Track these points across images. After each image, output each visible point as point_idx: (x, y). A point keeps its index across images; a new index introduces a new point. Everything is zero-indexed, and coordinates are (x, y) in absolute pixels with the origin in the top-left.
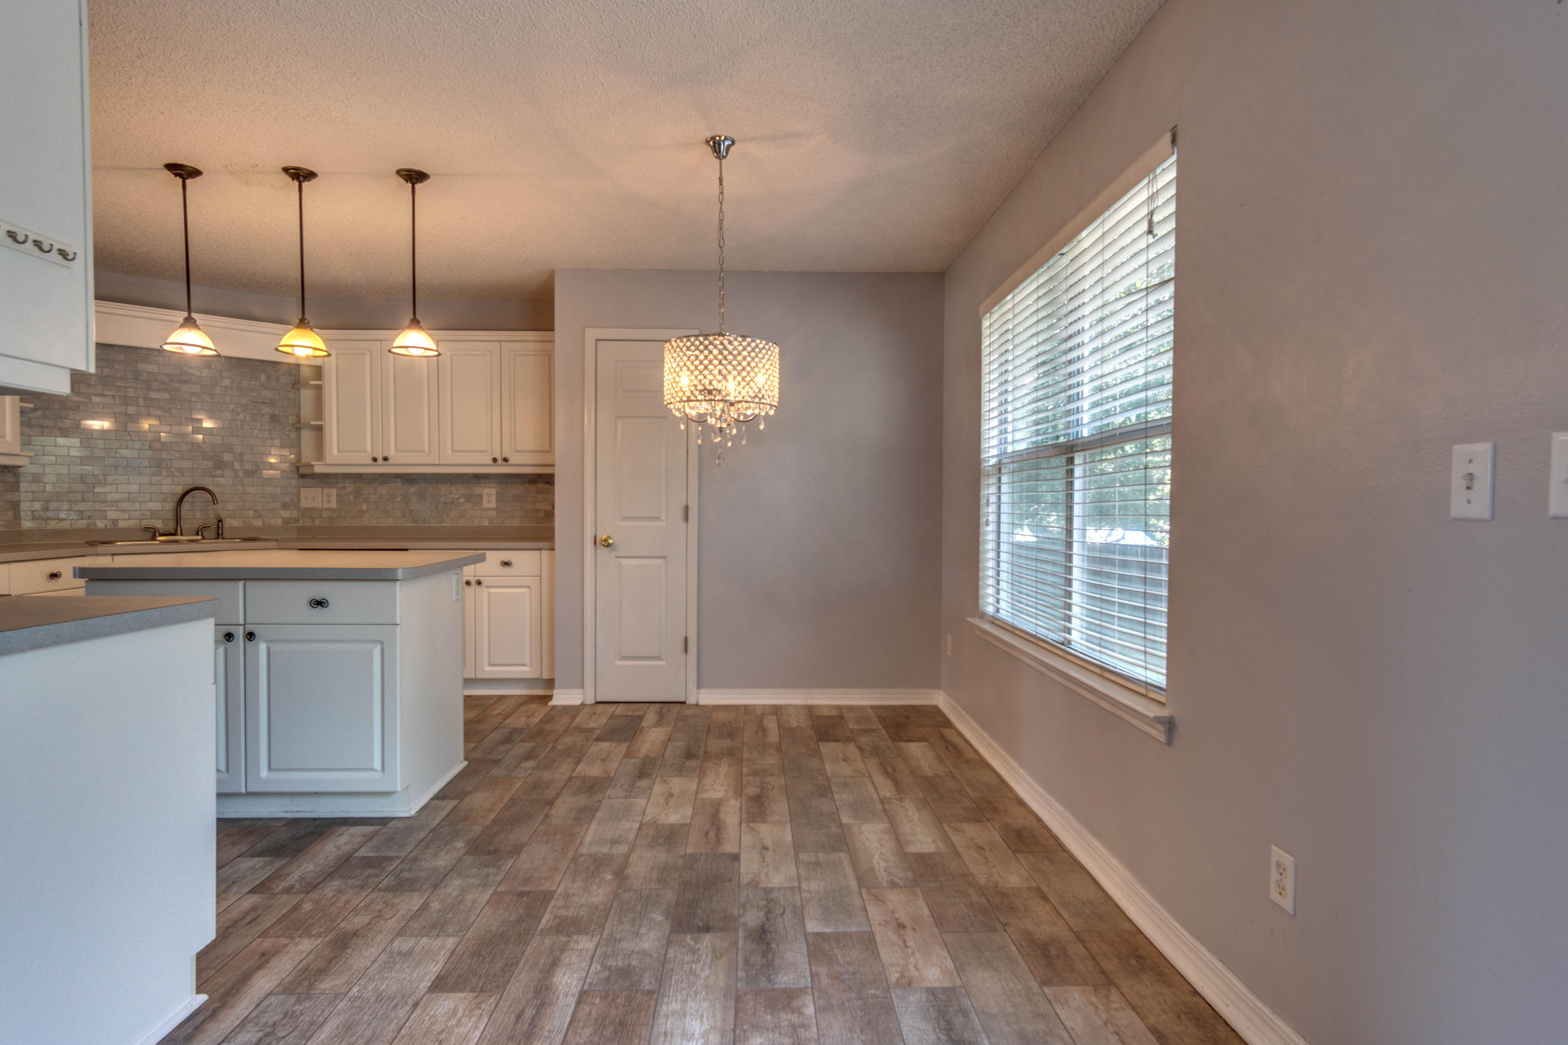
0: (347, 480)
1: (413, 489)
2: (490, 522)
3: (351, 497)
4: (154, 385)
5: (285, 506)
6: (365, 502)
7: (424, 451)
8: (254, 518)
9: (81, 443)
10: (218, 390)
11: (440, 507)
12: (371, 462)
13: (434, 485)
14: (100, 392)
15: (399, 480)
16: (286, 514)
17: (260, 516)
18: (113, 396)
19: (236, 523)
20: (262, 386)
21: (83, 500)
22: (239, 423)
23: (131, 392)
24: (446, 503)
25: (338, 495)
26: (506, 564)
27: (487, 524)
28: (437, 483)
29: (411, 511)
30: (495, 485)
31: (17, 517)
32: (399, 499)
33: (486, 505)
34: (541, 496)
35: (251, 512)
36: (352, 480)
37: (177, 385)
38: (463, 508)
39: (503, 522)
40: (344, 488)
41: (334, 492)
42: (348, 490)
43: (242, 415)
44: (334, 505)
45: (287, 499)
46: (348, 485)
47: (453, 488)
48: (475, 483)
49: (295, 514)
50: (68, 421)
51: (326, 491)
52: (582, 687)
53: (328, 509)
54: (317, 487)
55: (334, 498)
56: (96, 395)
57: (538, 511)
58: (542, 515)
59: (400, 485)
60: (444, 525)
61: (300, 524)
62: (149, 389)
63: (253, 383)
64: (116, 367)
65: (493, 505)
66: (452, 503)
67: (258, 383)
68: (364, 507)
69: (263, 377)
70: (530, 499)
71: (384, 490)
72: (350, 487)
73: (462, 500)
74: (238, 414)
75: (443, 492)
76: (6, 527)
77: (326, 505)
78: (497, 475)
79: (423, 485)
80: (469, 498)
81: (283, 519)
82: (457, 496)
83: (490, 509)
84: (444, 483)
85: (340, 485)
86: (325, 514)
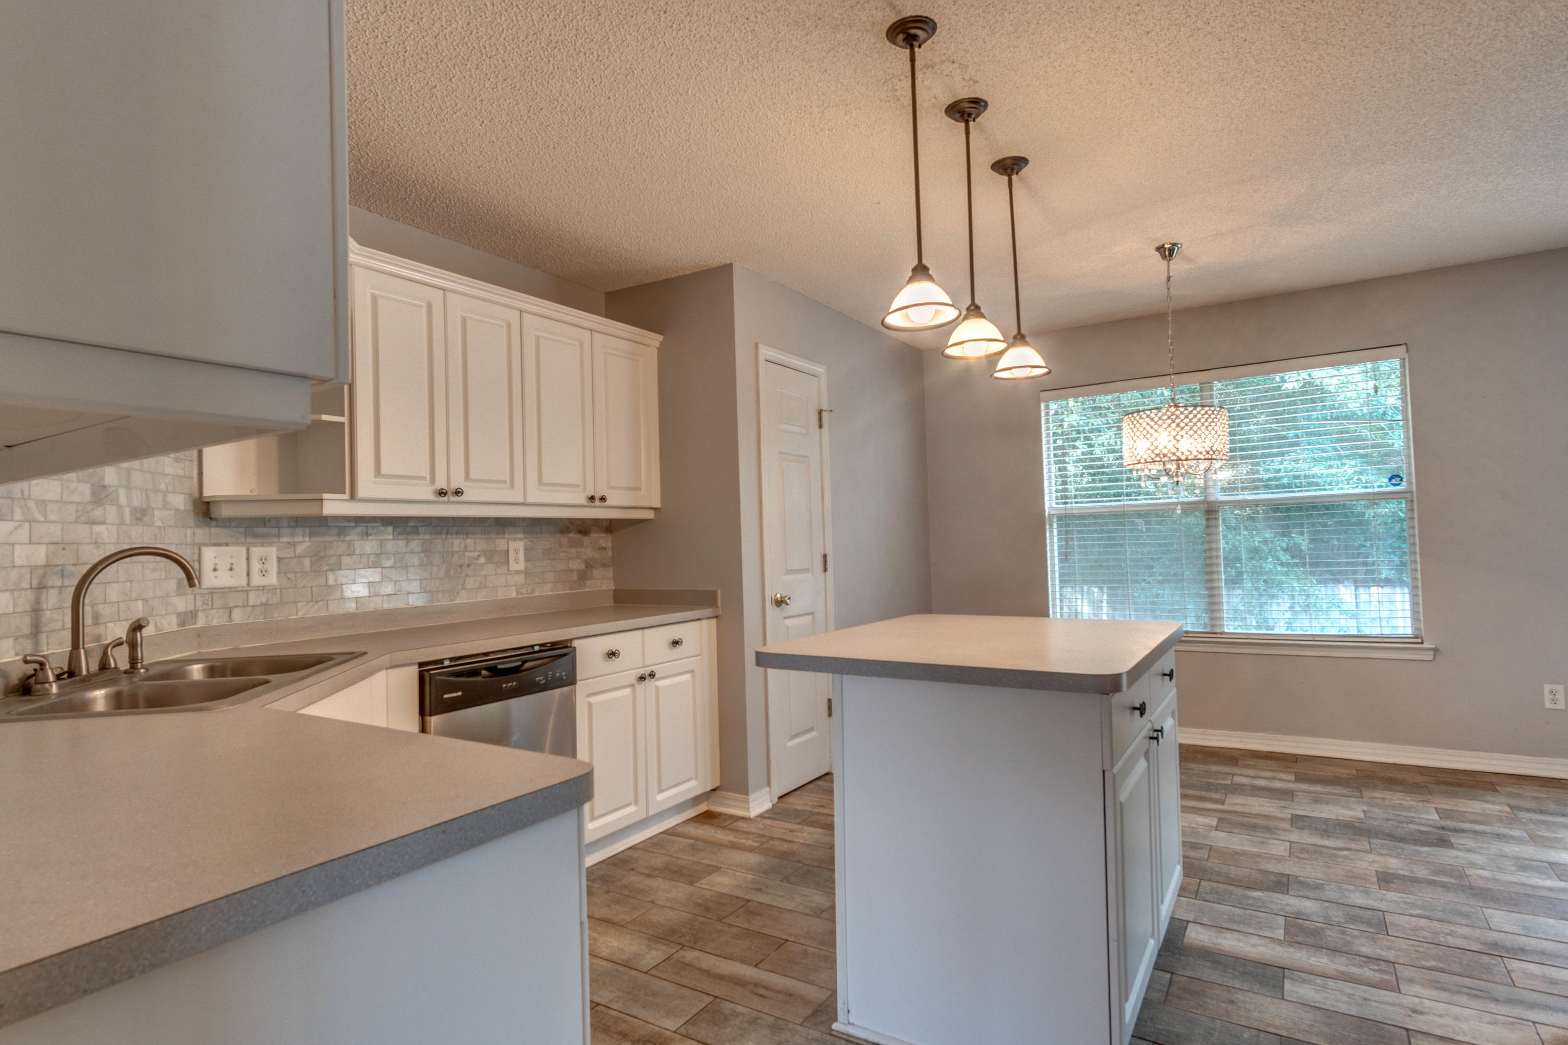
0: (299, 530)
1: (411, 544)
2: (517, 593)
3: (307, 562)
6: (333, 570)
11: (452, 573)
13: (444, 536)
15: (390, 529)
16: (184, 603)
24: (461, 566)
25: (279, 559)
26: (676, 644)
27: (514, 595)
28: (447, 534)
30: (521, 536)
33: (513, 566)
34: (574, 551)
36: (307, 530)
38: (483, 573)
39: (533, 591)
40: (294, 545)
41: (272, 552)
42: (299, 550)
44: (272, 579)
46: (300, 539)
47: (470, 542)
48: (498, 533)
49: (193, 602)
53: (264, 588)
54: (237, 544)
55: (273, 566)
57: (572, 571)
58: (575, 577)
59: (391, 537)
60: (458, 601)
61: (205, 623)
65: (521, 566)
66: (469, 566)
68: (332, 581)
70: (562, 555)
71: (365, 546)
72: (304, 541)
73: (482, 560)
75: (456, 549)
77: (257, 581)
78: (524, 520)
79: (427, 537)
80: (490, 555)
82: (475, 554)
83: (517, 572)
84: (457, 533)
85: (285, 539)
86: (253, 599)
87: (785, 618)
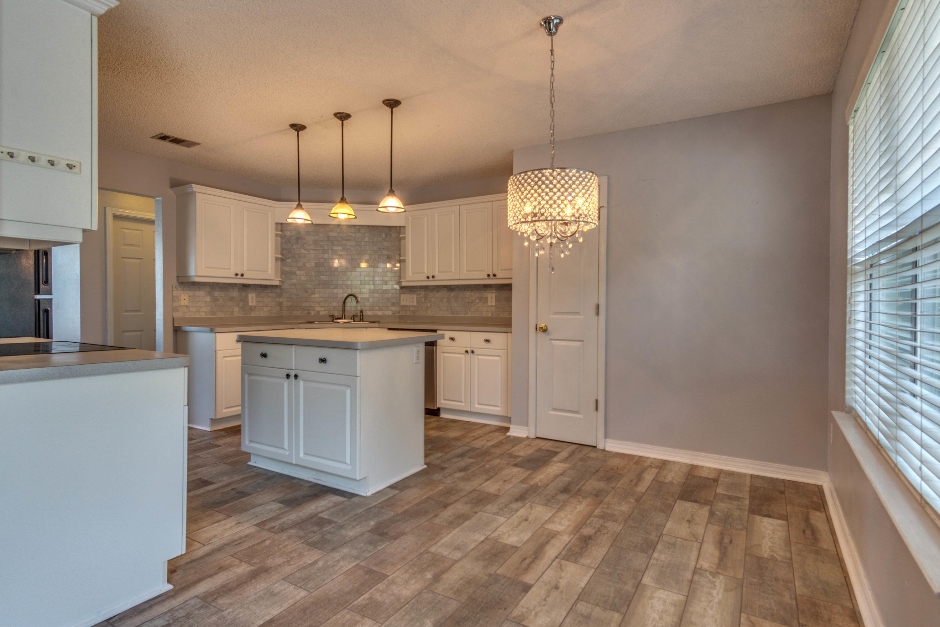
0: (421, 290)
1: (453, 294)
2: (492, 315)
3: (423, 299)
4: (336, 243)
5: (393, 304)
6: (429, 302)
7: (451, 272)
8: (379, 310)
9: (306, 273)
10: (363, 244)
11: (466, 305)
12: (426, 279)
13: (463, 292)
14: (313, 248)
15: (446, 289)
16: (394, 309)
17: (381, 310)
18: (319, 250)
19: (370, 313)
20: (383, 240)
21: (306, 301)
22: (372, 260)
23: (326, 248)
24: (469, 303)
25: (417, 298)
26: (487, 341)
27: (490, 315)
28: (464, 290)
29: (451, 307)
30: (494, 291)
31: (281, 309)
32: (445, 300)
33: (490, 304)
35: (377, 308)
36: (423, 290)
37: (345, 242)
38: (477, 306)
39: (499, 315)
40: (420, 294)
41: (415, 296)
42: (422, 295)
43: (374, 256)
44: (415, 304)
45: (394, 301)
46: (421, 292)
47: (473, 294)
48: (484, 290)
49: (398, 309)
50: (301, 263)
51: (412, 296)
52: (528, 426)
53: (413, 306)
54: (408, 294)
55: (415, 300)
56: (312, 250)
59: (446, 292)
60: (467, 316)
61: (400, 314)
62: (333, 245)
63: (379, 238)
64: (320, 235)
65: (493, 304)
66: (472, 303)
67: (381, 238)
68: (429, 305)
69: (384, 235)
71: (438, 295)
72: (422, 293)
73: (477, 301)
74: (372, 255)
75: (467, 296)
76: (276, 314)
77: (412, 304)
78: (496, 285)
79: (457, 292)
80: (481, 299)
81: (392, 311)
82: (474, 298)
83: (492, 306)
84: (468, 290)
85: (418, 292)
86: (411, 309)
87: (551, 339)
